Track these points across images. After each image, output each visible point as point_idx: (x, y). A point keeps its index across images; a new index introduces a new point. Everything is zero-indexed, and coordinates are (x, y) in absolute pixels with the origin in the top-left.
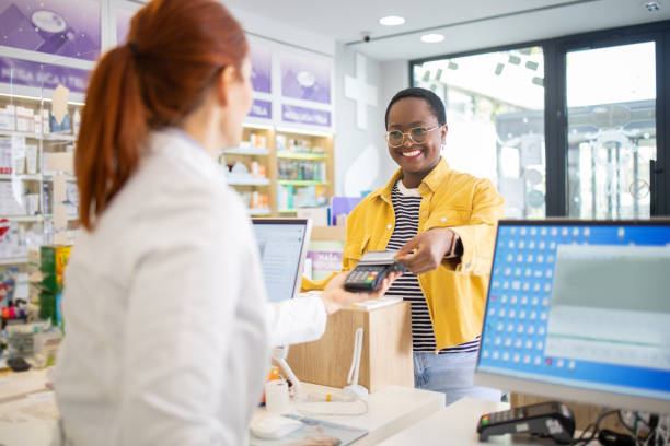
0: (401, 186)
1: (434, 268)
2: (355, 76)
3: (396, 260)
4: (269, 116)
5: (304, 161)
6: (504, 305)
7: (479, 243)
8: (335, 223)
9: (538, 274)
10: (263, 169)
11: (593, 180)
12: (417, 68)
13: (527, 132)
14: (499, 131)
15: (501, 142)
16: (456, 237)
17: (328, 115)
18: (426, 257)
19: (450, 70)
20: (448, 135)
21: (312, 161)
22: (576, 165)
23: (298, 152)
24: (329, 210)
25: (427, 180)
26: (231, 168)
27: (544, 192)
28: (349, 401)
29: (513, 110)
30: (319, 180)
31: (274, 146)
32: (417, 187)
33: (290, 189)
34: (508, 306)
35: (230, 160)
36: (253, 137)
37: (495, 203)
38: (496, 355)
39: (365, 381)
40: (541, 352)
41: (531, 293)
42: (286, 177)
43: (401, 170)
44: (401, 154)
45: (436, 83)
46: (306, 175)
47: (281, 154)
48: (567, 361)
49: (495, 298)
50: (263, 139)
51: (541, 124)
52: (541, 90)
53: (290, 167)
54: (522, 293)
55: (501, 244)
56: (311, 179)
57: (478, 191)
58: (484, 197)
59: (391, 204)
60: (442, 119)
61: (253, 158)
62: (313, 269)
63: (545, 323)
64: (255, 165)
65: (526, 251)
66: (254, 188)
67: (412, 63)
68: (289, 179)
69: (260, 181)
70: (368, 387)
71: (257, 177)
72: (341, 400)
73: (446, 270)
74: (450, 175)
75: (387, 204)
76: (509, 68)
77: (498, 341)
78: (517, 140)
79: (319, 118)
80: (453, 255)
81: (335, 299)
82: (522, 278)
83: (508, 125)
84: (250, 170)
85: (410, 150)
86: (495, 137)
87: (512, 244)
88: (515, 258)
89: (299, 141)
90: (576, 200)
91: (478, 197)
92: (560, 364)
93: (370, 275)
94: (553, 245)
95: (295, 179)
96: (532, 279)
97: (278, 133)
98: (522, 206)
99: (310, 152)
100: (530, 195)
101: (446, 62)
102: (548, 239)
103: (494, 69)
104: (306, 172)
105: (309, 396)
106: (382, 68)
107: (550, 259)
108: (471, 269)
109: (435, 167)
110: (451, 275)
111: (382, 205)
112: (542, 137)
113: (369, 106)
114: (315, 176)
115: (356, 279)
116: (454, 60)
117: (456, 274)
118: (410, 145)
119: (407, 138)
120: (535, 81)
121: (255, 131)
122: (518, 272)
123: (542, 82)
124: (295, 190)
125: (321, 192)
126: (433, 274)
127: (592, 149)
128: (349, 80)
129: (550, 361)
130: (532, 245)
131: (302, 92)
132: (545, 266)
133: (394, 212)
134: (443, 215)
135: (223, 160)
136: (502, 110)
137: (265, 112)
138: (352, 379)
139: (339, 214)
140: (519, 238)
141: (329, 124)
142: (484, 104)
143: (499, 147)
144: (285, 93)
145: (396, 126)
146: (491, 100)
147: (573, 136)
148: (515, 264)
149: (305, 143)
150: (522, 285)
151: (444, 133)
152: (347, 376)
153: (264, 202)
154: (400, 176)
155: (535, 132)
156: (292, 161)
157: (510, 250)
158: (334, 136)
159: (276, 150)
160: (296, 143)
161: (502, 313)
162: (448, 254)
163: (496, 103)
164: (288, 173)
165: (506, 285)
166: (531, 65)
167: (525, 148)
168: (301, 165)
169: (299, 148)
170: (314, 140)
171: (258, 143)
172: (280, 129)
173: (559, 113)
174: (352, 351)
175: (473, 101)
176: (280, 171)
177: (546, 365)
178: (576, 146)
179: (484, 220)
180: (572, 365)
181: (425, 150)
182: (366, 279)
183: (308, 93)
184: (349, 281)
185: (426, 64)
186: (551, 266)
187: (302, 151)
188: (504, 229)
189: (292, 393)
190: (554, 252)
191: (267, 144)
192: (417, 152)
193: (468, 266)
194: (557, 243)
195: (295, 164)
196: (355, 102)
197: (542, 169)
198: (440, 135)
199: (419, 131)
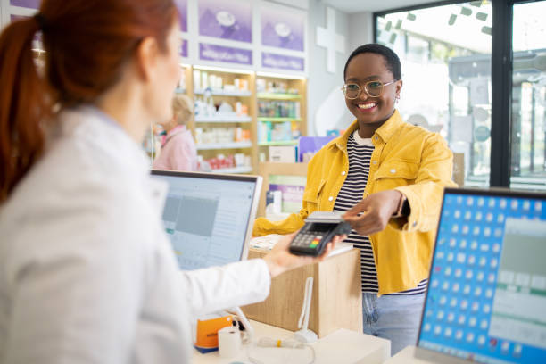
0: (356, 136)
1: (381, 230)
2: (325, 27)
3: (343, 220)
4: (250, 62)
5: (281, 101)
6: (447, 278)
7: (426, 202)
8: (301, 160)
9: (485, 247)
10: (245, 108)
11: (533, 112)
12: (380, 19)
13: (476, 75)
14: (451, 74)
15: (452, 84)
16: (404, 198)
17: (301, 61)
18: (374, 219)
19: (409, 21)
20: (402, 90)
21: (288, 101)
22: (518, 101)
23: (275, 93)
24: (297, 149)
25: (379, 131)
26: (217, 107)
27: (489, 128)
28: (298, 347)
29: (464, 53)
30: (294, 117)
31: (254, 88)
32: (370, 137)
33: (270, 124)
34: (452, 279)
35: (218, 100)
36: (237, 81)
37: (443, 156)
38: (438, 330)
39: (314, 327)
40: (485, 332)
41: (476, 268)
42: (265, 114)
43: (358, 122)
44: (357, 106)
45: (397, 32)
46: (283, 113)
47: (261, 95)
48: (512, 345)
49: (438, 269)
50: (245, 83)
51: (489, 66)
52: (489, 38)
53: (269, 106)
54: (466, 266)
55: (446, 213)
56: (287, 116)
57: (428, 145)
58: (433, 151)
59: (346, 152)
60: (397, 75)
61: (237, 99)
62: (283, 200)
63: (491, 301)
64: (239, 106)
65: (472, 223)
66: (238, 125)
67: (376, 15)
68: (268, 116)
69: (244, 118)
70: (317, 333)
71: (241, 116)
72: (291, 347)
73: (392, 229)
74: (403, 127)
75: (342, 153)
76: (461, 18)
77: (441, 315)
78: (467, 82)
79: (294, 64)
80: (399, 214)
81: (279, 262)
82: (467, 251)
83: (459, 69)
84: (234, 109)
85: (365, 102)
86: (447, 80)
87: (457, 214)
88: (461, 229)
89: (277, 83)
90: (518, 135)
91: (426, 151)
92: (506, 347)
93: (315, 239)
94: (501, 218)
95: (274, 116)
96: (478, 253)
97: (258, 77)
98: (470, 140)
99: (286, 93)
100: (477, 131)
101: (405, 14)
102: (496, 211)
103: (448, 19)
104: (283, 110)
105: (261, 341)
106: (349, 20)
107: (498, 232)
108: (417, 227)
109: (387, 119)
110: (398, 234)
111: (338, 153)
112: (489, 78)
113: (338, 53)
114: (291, 114)
115: (300, 243)
116: (412, 12)
117: (403, 233)
118: (366, 97)
119: (363, 91)
120: (484, 30)
121: (239, 76)
122: (464, 244)
123: (490, 31)
124: (273, 126)
125: (295, 127)
126: (380, 235)
127: (534, 90)
128: (320, 30)
129: (495, 342)
130: (479, 217)
131: (279, 42)
132: (492, 240)
133: (348, 160)
134: (393, 168)
135: (211, 100)
136: (455, 54)
137: (246, 59)
138: (303, 323)
139: (305, 152)
140: (464, 208)
141: (302, 69)
142: (439, 48)
143: (451, 88)
144: (265, 42)
145: (354, 80)
146: (445, 44)
147: (516, 77)
148: (460, 236)
149: (282, 85)
150: (467, 258)
151: (398, 88)
152: (298, 321)
153: (246, 137)
154: (356, 127)
155: (484, 74)
156: (271, 101)
157: (456, 221)
158: (307, 79)
159: (256, 92)
160: (274, 86)
161: (446, 286)
162: (395, 214)
163: (450, 47)
164: (267, 112)
165: (451, 257)
166: (482, 16)
167: (474, 89)
168: (278, 104)
169: (277, 90)
170: (290, 83)
171: (241, 86)
172: (260, 74)
173: (505, 59)
174: (303, 297)
175: (430, 47)
176: (260, 110)
177: (490, 345)
178: (519, 85)
179: (431, 175)
180: (518, 349)
181: (379, 103)
182: (311, 242)
183: (285, 42)
184: (294, 244)
185: (387, 16)
186: (499, 240)
187: (279, 93)
188: (450, 198)
189: (245, 337)
190: (502, 225)
191: (249, 88)
192: (372, 105)
193: (415, 225)
194: (506, 216)
195: (273, 103)
196: (325, 49)
197: (488, 107)
198: (395, 89)
199: (374, 84)
